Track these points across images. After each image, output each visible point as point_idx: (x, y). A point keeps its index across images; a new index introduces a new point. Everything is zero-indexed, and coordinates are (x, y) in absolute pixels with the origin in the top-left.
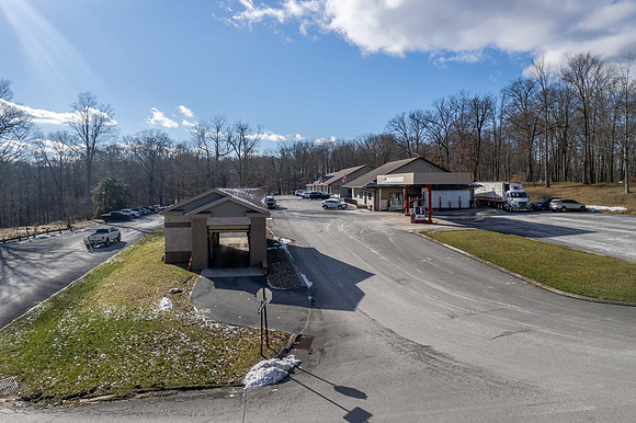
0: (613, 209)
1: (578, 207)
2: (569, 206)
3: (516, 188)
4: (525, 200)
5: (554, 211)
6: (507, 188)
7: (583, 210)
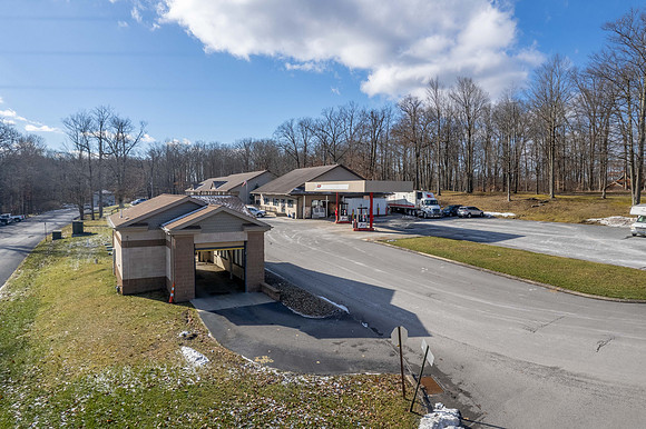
0: (505, 214)
1: (479, 213)
2: (473, 212)
3: (429, 196)
4: (438, 207)
5: (461, 217)
6: (419, 196)
7: (482, 216)
